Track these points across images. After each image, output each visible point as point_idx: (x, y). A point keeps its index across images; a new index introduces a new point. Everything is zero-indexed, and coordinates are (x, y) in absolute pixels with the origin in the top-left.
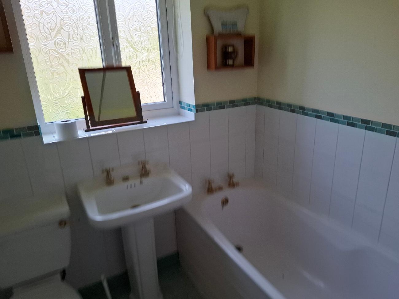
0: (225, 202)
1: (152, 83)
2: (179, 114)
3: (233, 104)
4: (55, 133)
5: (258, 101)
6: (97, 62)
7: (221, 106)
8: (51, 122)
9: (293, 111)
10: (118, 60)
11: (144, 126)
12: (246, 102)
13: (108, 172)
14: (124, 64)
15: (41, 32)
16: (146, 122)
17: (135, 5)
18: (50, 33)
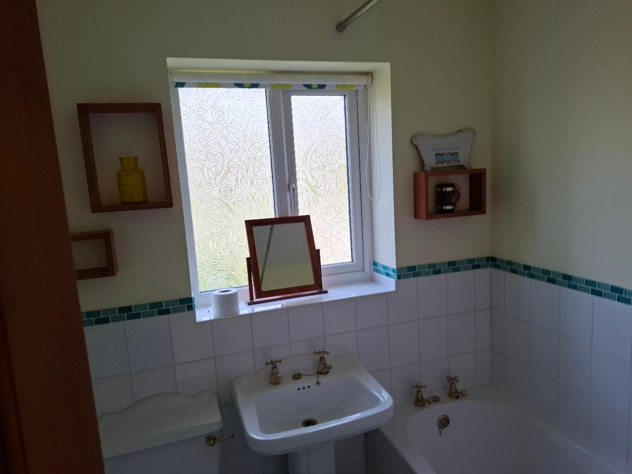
0: (444, 422)
1: (337, 237)
2: (372, 280)
3: (453, 266)
4: (210, 305)
5: (492, 262)
6: (269, 212)
7: (435, 269)
8: (207, 290)
9: (552, 281)
10: (295, 208)
11: (324, 298)
12: (474, 264)
13: (274, 364)
14: (301, 213)
15: (204, 178)
16: (326, 292)
17: (320, 137)
18: (215, 178)
